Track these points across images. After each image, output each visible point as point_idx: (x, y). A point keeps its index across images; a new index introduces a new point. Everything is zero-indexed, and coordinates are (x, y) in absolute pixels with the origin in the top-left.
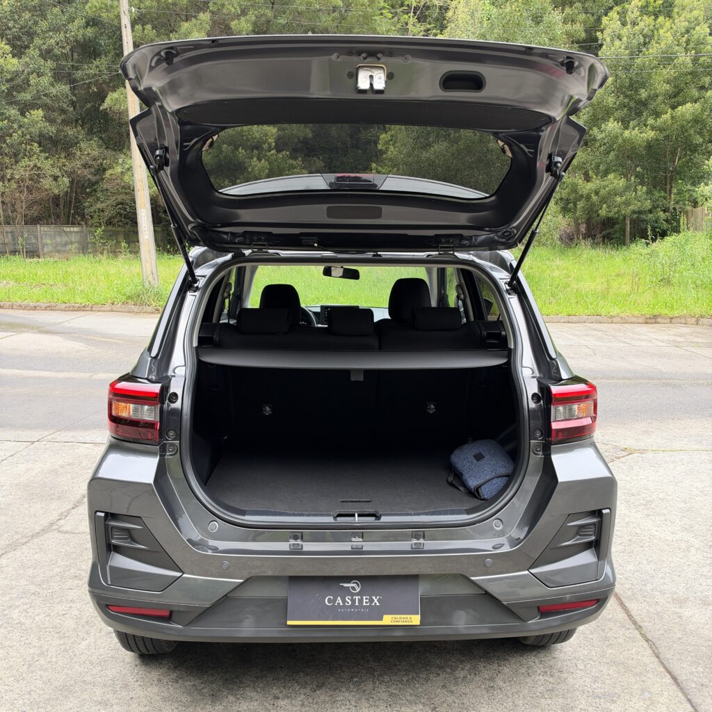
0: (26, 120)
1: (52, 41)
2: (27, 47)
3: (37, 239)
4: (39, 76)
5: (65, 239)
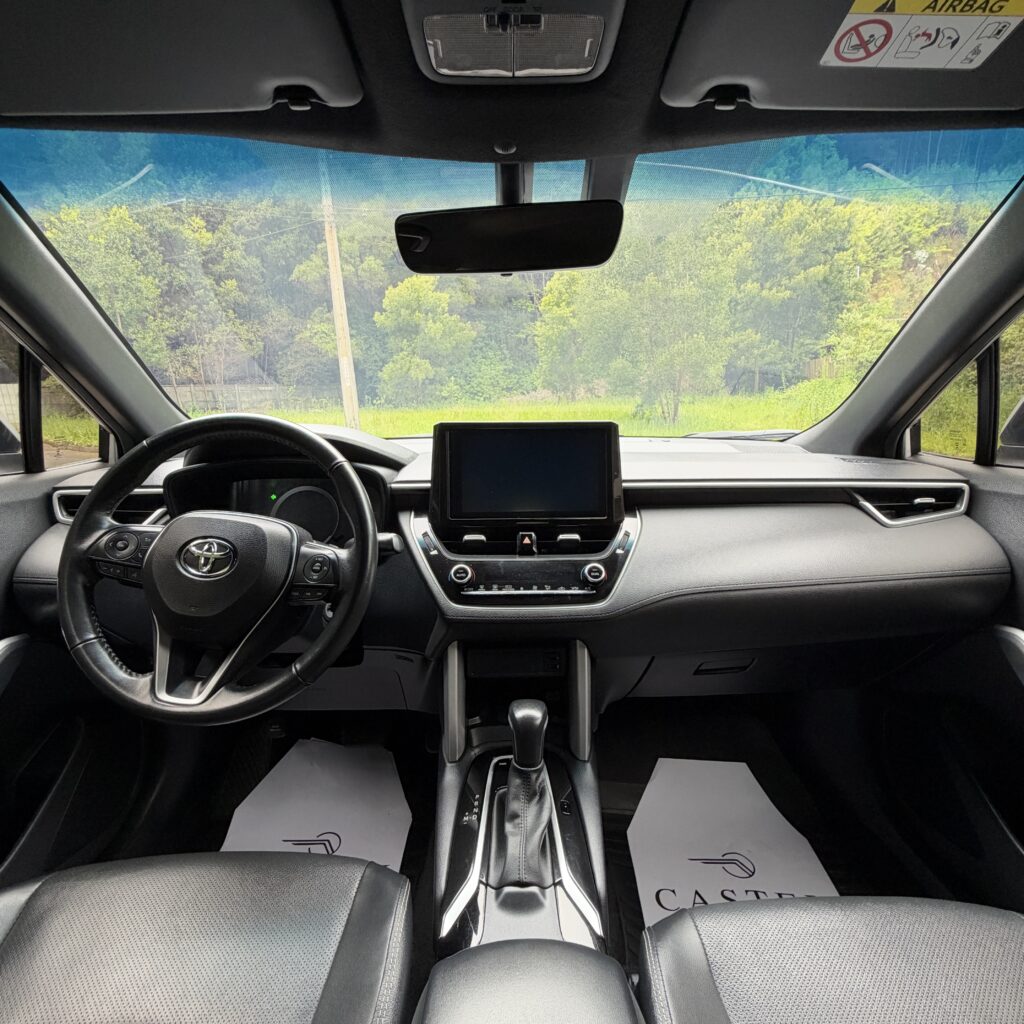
0: (221, 289)
1: (243, 218)
2: (220, 223)
3: (235, 397)
4: (232, 250)
5: (261, 397)
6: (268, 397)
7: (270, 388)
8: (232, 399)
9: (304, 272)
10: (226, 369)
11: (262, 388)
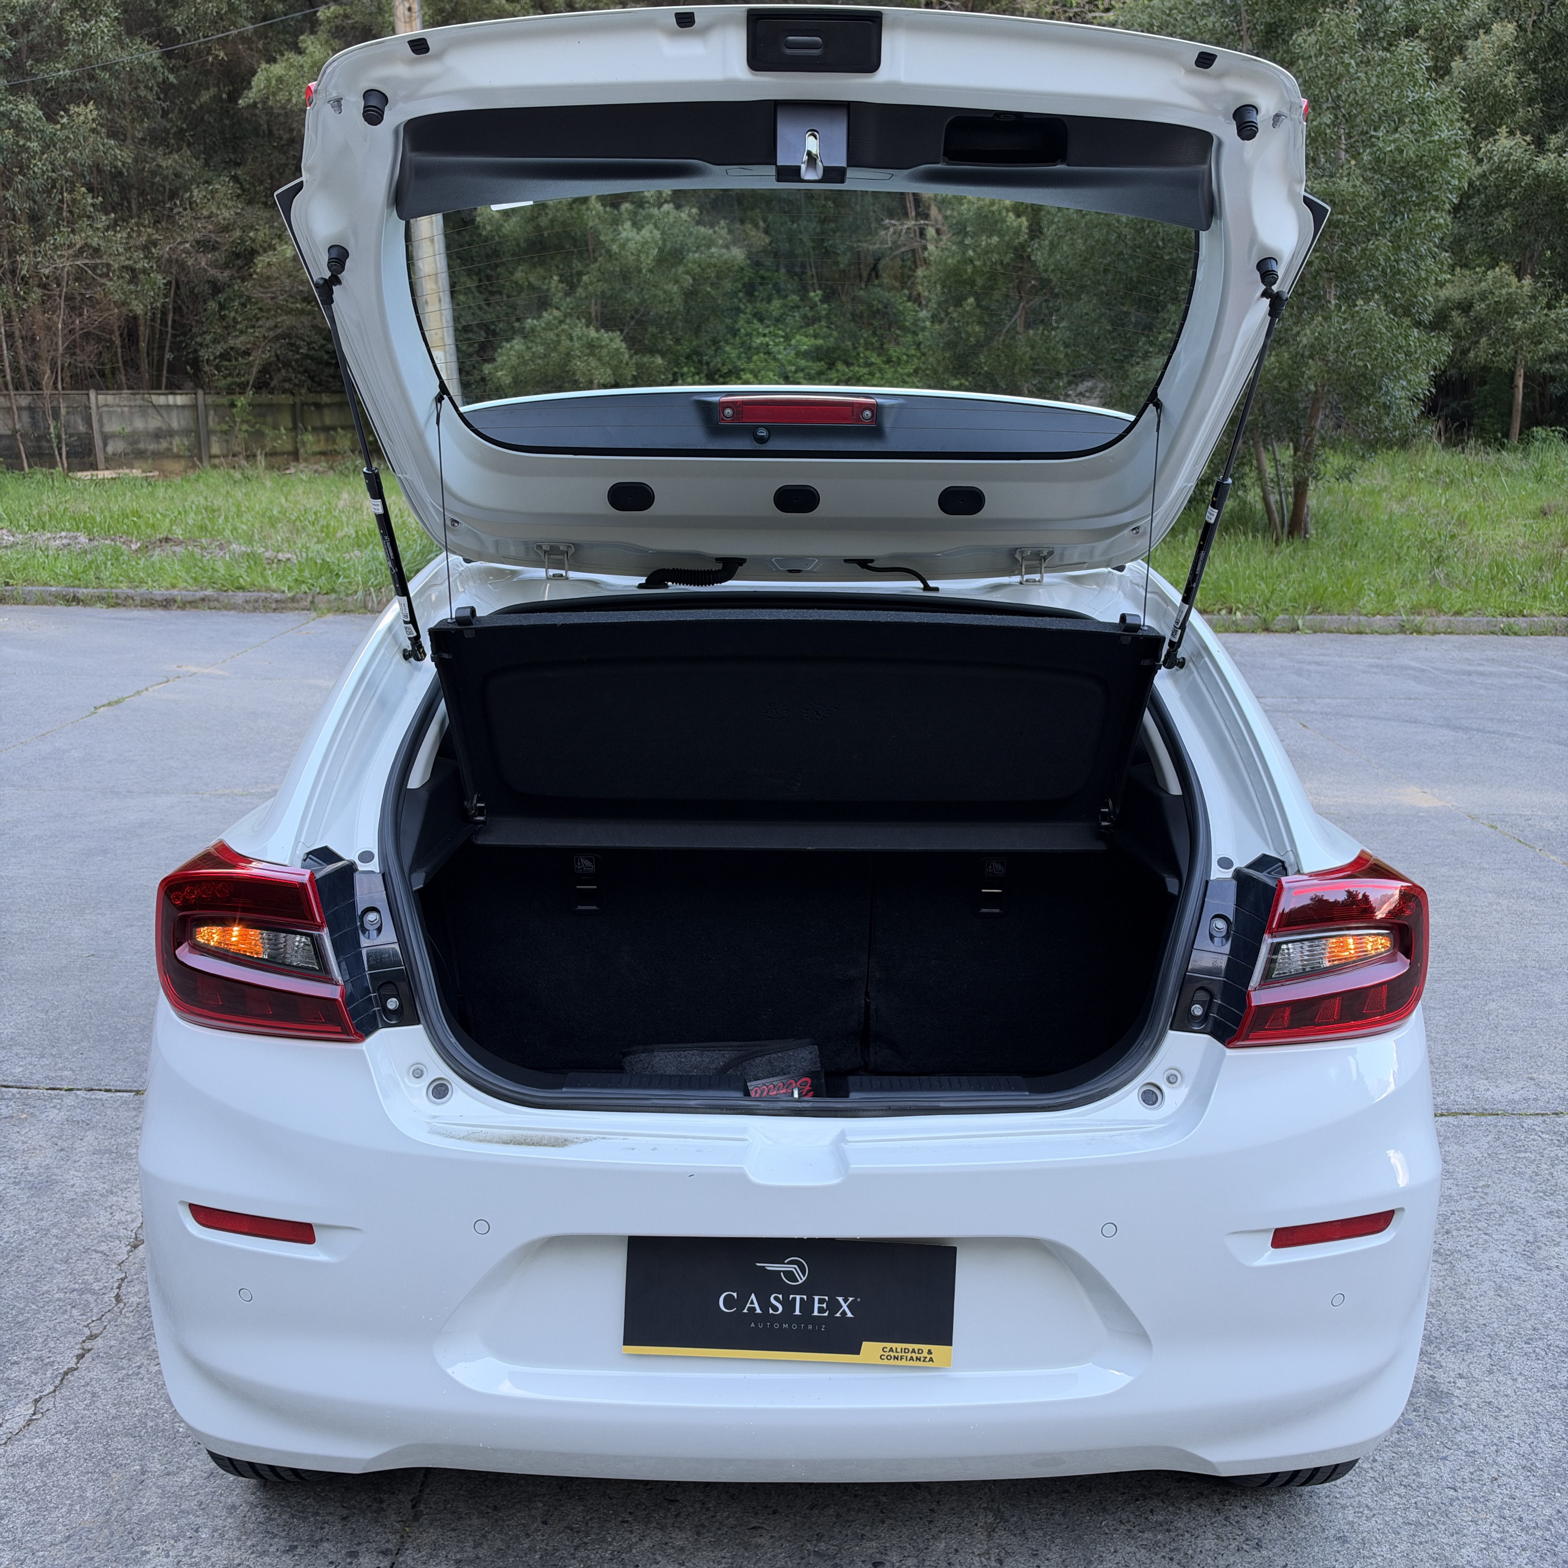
0: (57, 129)
3: (89, 423)
5: (155, 422)
6: (175, 425)
7: (180, 400)
8: (82, 428)
9: (280, 80)
10: (70, 350)
11: (160, 400)
